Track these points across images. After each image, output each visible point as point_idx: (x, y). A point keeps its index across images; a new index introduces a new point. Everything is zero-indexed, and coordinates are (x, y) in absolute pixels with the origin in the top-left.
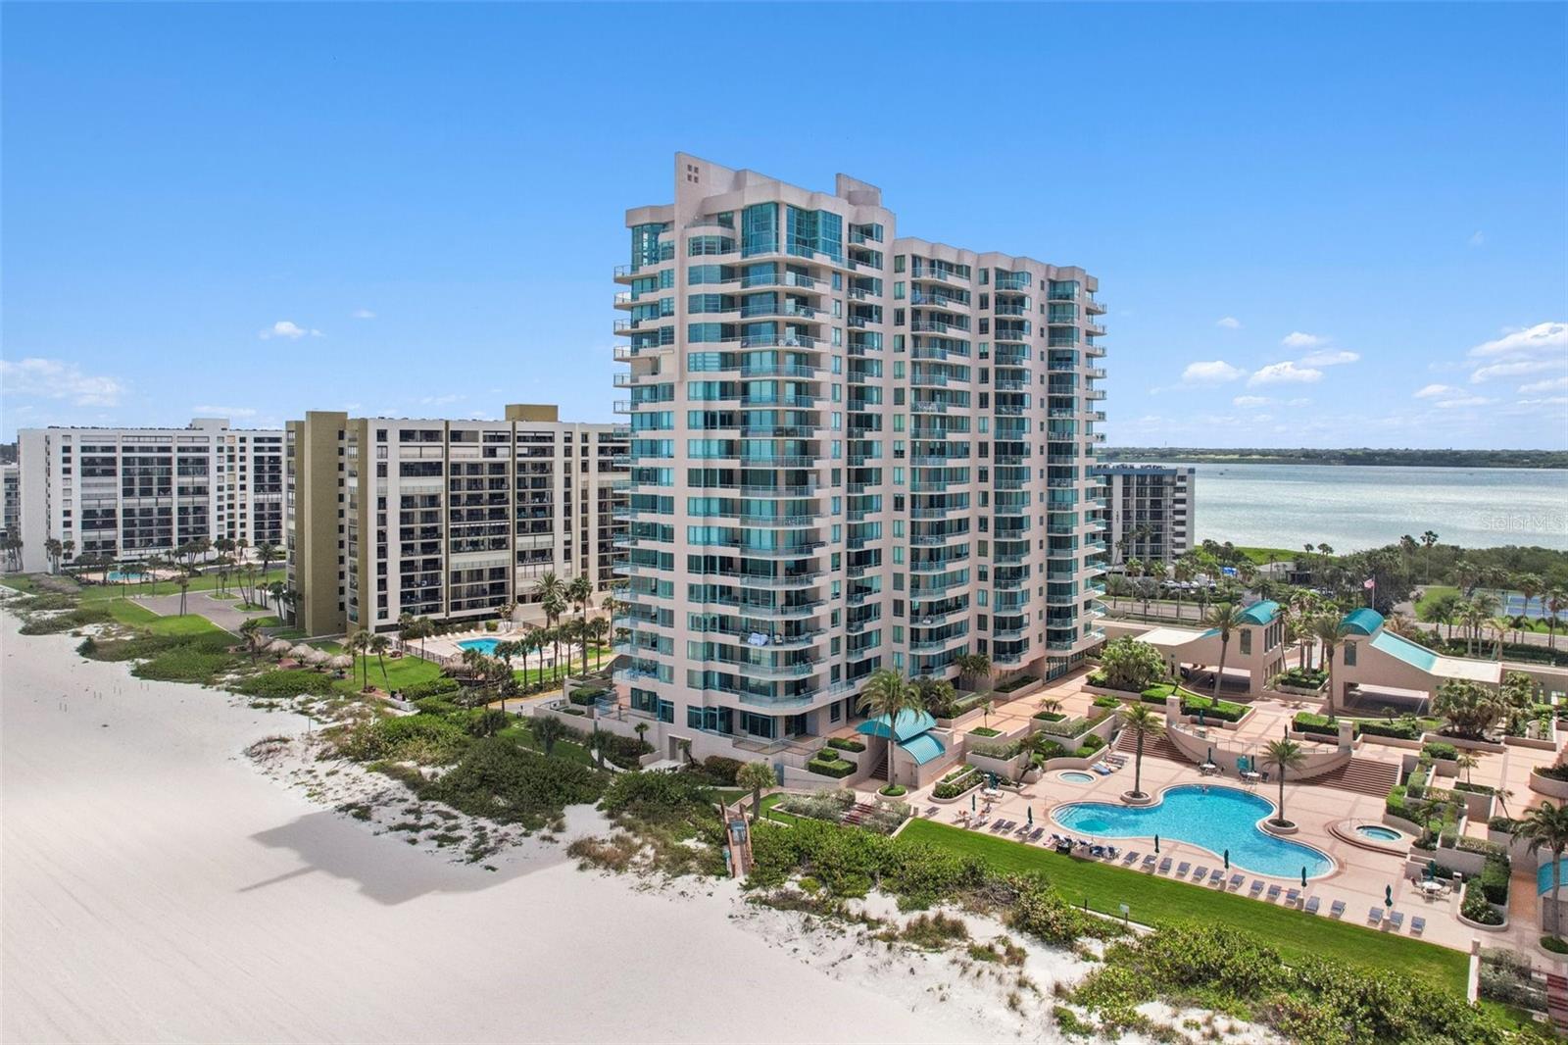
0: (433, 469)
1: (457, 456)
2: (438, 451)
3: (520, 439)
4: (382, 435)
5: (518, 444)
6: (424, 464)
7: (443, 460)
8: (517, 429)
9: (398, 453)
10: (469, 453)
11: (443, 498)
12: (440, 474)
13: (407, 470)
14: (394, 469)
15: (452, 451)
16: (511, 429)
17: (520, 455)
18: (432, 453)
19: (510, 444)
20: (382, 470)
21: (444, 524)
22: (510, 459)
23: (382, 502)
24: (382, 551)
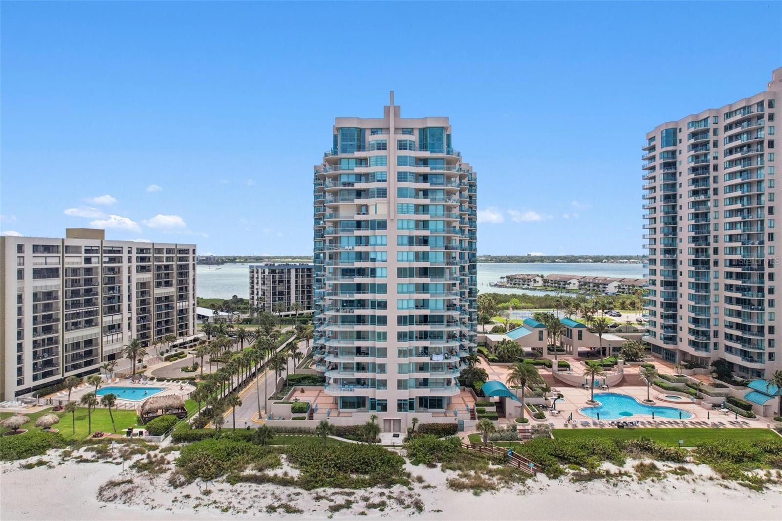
0: (52, 273)
1: (69, 263)
2: (57, 260)
3: (105, 252)
4: (20, 248)
5: (104, 255)
6: (47, 269)
7: (60, 266)
8: (103, 245)
9: (32, 261)
10: (76, 261)
11: (60, 293)
12: (58, 276)
13: (38, 273)
14: (28, 274)
15: (66, 260)
16: (100, 245)
17: (105, 262)
18: (53, 261)
19: (99, 255)
20: (20, 274)
21: (60, 311)
22: (99, 265)
23: (20, 298)
24: (20, 335)
